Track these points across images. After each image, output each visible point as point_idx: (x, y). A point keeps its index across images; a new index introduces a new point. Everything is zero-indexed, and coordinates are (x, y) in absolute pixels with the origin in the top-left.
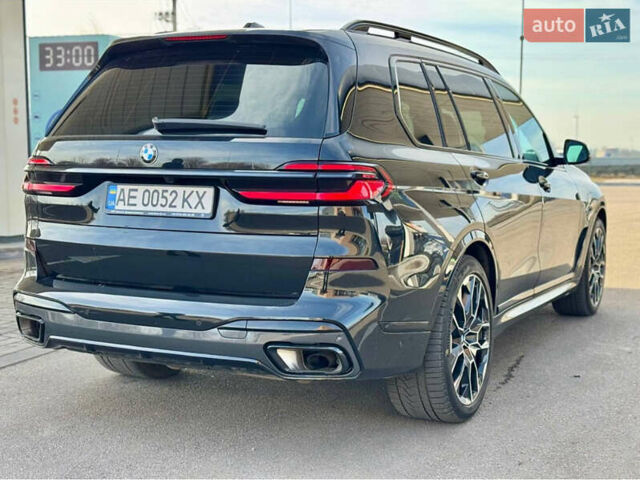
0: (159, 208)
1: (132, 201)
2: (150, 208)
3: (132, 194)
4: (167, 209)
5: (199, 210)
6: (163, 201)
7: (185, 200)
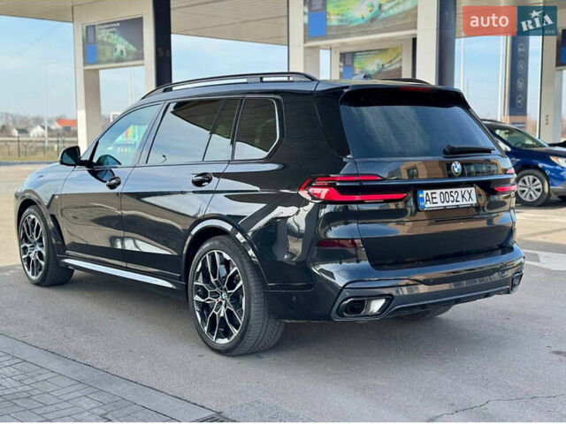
0: (450, 204)
1: (435, 201)
2: (446, 204)
3: (434, 195)
4: (455, 203)
5: (471, 202)
6: (451, 199)
7: (463, 196)
